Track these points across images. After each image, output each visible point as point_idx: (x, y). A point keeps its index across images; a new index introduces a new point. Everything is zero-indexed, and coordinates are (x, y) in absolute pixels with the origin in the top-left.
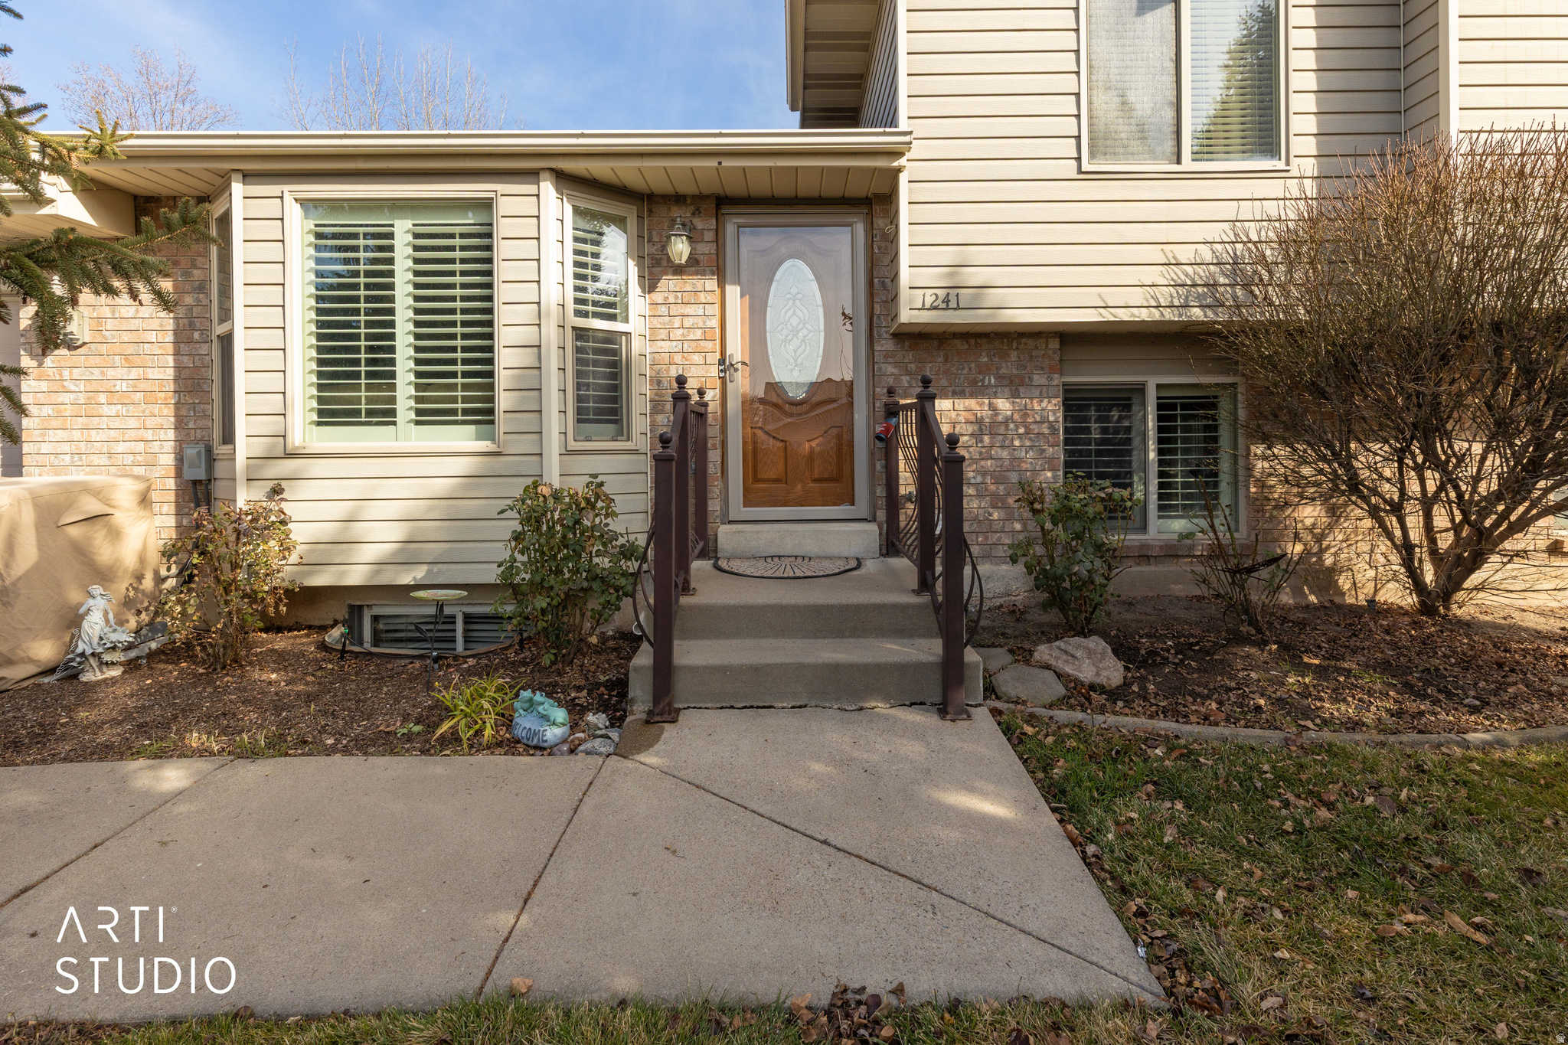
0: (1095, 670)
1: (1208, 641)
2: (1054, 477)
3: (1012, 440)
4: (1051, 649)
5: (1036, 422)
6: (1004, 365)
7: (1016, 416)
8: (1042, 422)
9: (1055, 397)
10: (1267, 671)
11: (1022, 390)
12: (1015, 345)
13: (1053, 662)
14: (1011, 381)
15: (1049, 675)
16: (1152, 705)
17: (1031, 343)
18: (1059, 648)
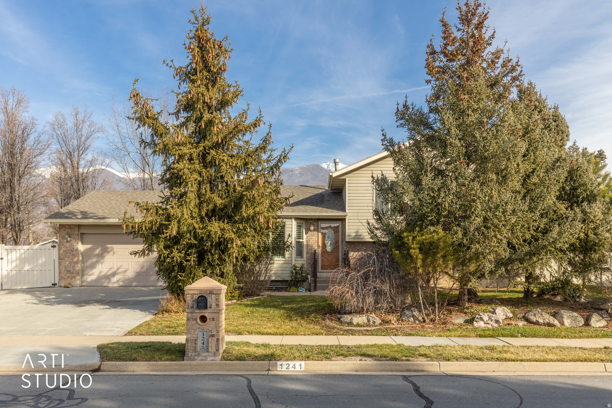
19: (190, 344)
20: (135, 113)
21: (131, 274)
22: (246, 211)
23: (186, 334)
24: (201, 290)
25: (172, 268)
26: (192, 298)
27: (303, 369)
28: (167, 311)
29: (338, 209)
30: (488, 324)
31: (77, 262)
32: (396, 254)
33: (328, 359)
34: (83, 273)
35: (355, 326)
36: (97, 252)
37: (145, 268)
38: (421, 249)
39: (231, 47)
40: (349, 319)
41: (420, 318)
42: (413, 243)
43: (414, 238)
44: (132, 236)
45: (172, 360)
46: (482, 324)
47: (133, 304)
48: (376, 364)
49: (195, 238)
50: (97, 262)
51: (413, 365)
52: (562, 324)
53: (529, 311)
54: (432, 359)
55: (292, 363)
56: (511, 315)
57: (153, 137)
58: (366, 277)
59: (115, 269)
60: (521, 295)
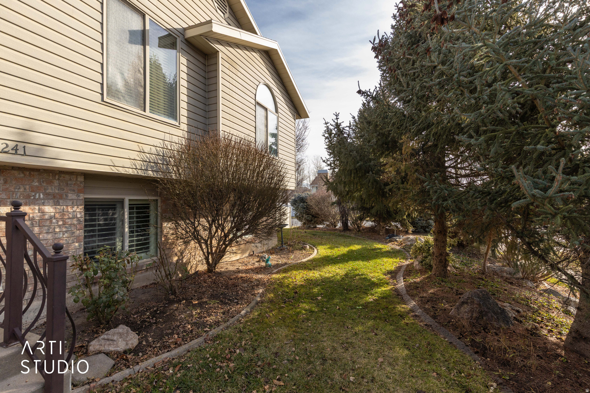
0: (125, 343)
1: (161, 307)
2: (79, 246)
3: (54, 228)
4: (99, 341)
5: (69, 218)
6: (50, 188)
7: (57, 216)
8: (73, 218)
9: (81, 205)
10: (185, 312)
11: (61, 201)
12: (57, 177)
13: (102, 348)
14: (54, 197)
15: (102, 356)
16: (154, 348)
17: (67, 177)
18: (104, 339)
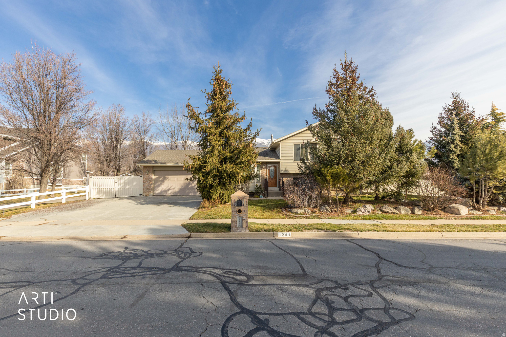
3: (289, 182)
5: (291, 180)
6: (289, 176)
17: (291, 174)
19: (233, 224)
20: (189, 114)
21: (176, 190)
22: (243, 158)
23: (232, 218)
24: (239, 197)
25: (205, 186)
26: (234, 201)
27: (291, 236)
28: (204, 207)
29: (276, 158)
30: (364, 213)
31: (152, 184)
32: (319, 179)
33: (301, 231)
34: (154, 189)
35: (299, 214)
36: (161, 179)
37: (184, 187)
38: (331, 176)
39: (232, 83)
40: (296, 211)
41: (330, 210)
42: (328, 174)
43: (328, 171)
44: (186, 171)
45: (224, 232)
46: (361, 213)
47: (184, 204)
48: (327, 234)
49: (218, 171)
50: (161, 184)
51: (345, 234)
52: (401, 213)
53: (382, 206)
54: (353, 231)
55: (285, 233)
56: (373, 209)
57: (196, 125)
58: (304, 190)
59: (169, 187)
60: (373, 199)
